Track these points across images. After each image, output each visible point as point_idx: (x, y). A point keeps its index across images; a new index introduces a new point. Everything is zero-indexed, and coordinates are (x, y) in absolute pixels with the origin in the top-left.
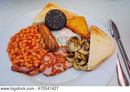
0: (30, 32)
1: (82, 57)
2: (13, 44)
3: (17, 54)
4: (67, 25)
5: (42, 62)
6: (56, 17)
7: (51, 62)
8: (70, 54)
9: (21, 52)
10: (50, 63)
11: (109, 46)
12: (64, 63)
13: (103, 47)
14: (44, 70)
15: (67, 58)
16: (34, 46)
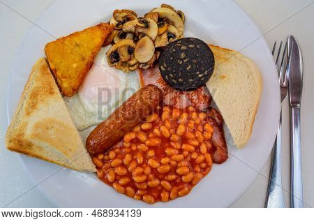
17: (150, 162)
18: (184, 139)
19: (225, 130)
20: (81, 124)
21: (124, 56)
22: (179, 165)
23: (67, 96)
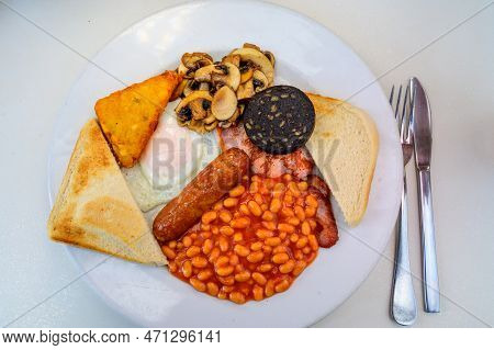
17: (238, 248)
18: (280, 218)
19: (333, 203)
20: (145, 203)
21: (198, 112)
22: (275, 251)
23: (125, 167)
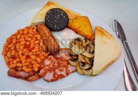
0: (29, 33)
1: (86, 61)
2: (9, 46)
3: (14, 58)
4: (69, 25)
5: (43, 66)
6: (57, 17)
7: (53, 66)
8: (73, 57)
9: (18, 55)
10: (51, 67)
11: (115, 48)
12: (66, 67)
13: (109, 50)
14: (45, 75)
15: (70, 62)
16: (33, 48)
